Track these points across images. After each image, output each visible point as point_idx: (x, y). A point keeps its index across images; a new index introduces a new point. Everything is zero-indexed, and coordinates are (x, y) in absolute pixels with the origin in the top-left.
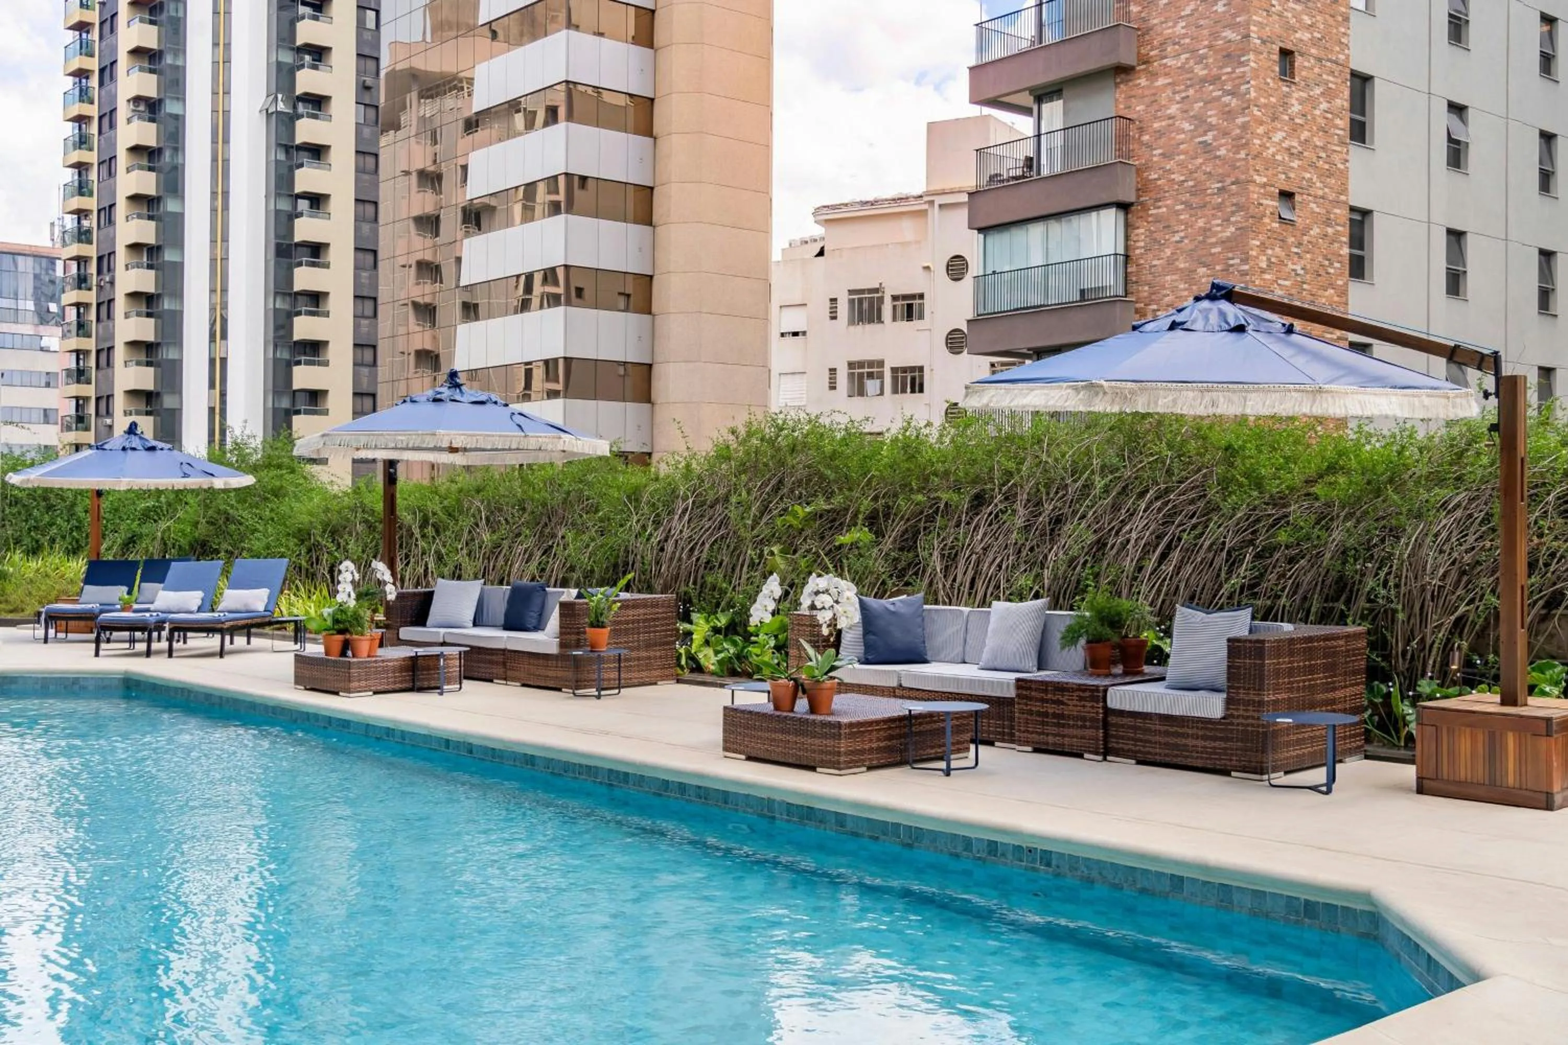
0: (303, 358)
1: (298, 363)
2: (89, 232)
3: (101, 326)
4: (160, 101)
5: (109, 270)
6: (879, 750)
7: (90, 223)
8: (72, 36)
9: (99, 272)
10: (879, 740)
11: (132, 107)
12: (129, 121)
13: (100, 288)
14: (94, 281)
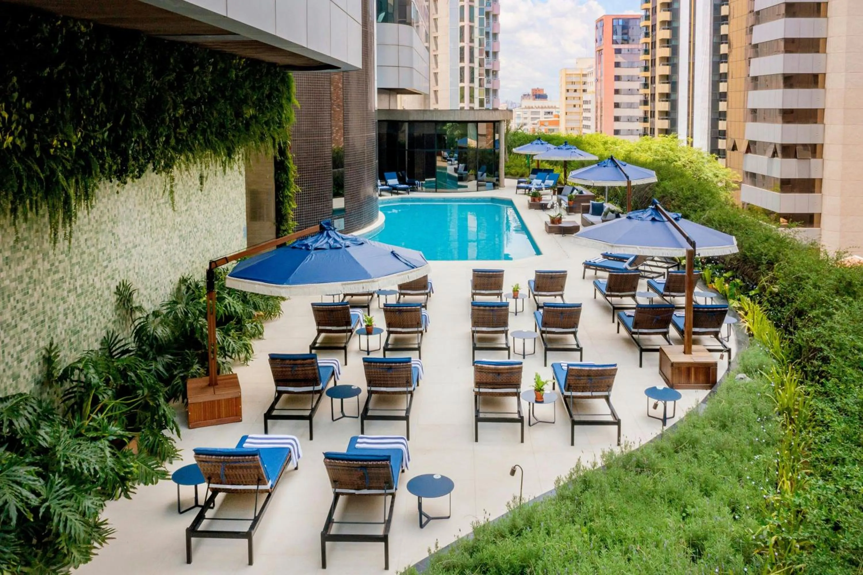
2: (649, 16)
5: (655, 30)
7: (649, 14)
9: (652, 31)
13: (652, 37)
14: (651, 34)
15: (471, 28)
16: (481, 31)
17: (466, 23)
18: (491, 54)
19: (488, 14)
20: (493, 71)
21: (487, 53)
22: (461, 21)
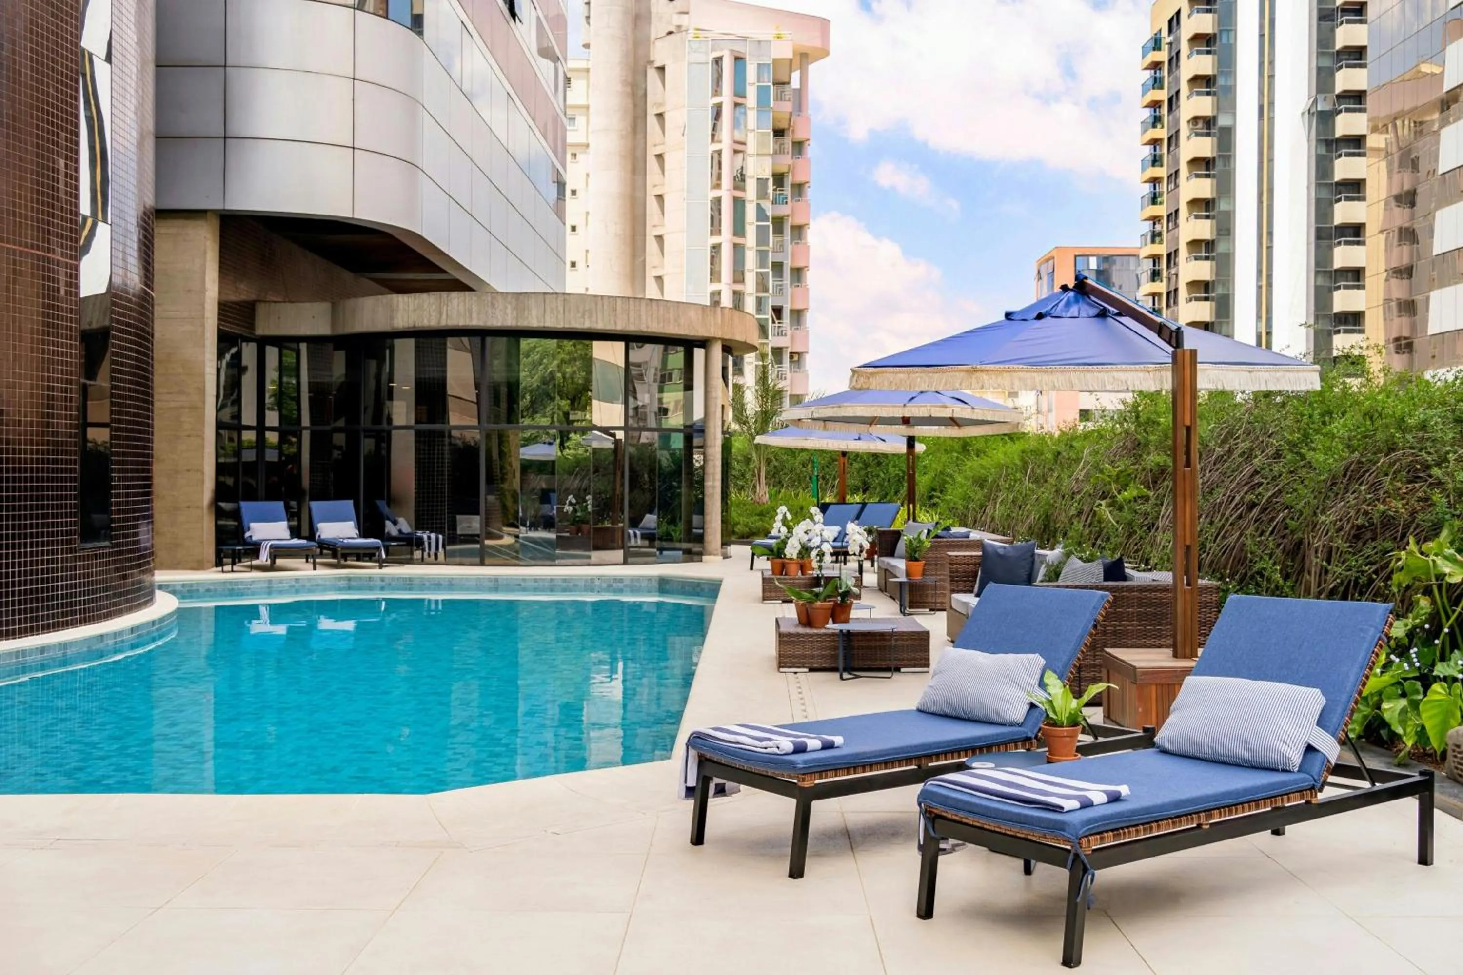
0: (1342, 328)
1: (1338, 332)
2: (1160, 234)
3: (1170, 310)
4: (1214, 118)
5: (1175, 264)
6: (823, 656)
7: (1161, 228)
8: (1148, 74)
9: (1168, 267)
10: (822, 649)
11: (1191, 126)
12: (1189, 138)
13: (1169, 279)
14: (1165, 273)
15: (738, 250)
16: (762, 256)
17: (726, 238)
18: (786, 314)
19: (779, 223)
20: (792, 355)
21: (778, 312)
22: (712, 233)
